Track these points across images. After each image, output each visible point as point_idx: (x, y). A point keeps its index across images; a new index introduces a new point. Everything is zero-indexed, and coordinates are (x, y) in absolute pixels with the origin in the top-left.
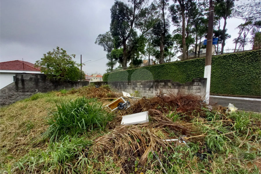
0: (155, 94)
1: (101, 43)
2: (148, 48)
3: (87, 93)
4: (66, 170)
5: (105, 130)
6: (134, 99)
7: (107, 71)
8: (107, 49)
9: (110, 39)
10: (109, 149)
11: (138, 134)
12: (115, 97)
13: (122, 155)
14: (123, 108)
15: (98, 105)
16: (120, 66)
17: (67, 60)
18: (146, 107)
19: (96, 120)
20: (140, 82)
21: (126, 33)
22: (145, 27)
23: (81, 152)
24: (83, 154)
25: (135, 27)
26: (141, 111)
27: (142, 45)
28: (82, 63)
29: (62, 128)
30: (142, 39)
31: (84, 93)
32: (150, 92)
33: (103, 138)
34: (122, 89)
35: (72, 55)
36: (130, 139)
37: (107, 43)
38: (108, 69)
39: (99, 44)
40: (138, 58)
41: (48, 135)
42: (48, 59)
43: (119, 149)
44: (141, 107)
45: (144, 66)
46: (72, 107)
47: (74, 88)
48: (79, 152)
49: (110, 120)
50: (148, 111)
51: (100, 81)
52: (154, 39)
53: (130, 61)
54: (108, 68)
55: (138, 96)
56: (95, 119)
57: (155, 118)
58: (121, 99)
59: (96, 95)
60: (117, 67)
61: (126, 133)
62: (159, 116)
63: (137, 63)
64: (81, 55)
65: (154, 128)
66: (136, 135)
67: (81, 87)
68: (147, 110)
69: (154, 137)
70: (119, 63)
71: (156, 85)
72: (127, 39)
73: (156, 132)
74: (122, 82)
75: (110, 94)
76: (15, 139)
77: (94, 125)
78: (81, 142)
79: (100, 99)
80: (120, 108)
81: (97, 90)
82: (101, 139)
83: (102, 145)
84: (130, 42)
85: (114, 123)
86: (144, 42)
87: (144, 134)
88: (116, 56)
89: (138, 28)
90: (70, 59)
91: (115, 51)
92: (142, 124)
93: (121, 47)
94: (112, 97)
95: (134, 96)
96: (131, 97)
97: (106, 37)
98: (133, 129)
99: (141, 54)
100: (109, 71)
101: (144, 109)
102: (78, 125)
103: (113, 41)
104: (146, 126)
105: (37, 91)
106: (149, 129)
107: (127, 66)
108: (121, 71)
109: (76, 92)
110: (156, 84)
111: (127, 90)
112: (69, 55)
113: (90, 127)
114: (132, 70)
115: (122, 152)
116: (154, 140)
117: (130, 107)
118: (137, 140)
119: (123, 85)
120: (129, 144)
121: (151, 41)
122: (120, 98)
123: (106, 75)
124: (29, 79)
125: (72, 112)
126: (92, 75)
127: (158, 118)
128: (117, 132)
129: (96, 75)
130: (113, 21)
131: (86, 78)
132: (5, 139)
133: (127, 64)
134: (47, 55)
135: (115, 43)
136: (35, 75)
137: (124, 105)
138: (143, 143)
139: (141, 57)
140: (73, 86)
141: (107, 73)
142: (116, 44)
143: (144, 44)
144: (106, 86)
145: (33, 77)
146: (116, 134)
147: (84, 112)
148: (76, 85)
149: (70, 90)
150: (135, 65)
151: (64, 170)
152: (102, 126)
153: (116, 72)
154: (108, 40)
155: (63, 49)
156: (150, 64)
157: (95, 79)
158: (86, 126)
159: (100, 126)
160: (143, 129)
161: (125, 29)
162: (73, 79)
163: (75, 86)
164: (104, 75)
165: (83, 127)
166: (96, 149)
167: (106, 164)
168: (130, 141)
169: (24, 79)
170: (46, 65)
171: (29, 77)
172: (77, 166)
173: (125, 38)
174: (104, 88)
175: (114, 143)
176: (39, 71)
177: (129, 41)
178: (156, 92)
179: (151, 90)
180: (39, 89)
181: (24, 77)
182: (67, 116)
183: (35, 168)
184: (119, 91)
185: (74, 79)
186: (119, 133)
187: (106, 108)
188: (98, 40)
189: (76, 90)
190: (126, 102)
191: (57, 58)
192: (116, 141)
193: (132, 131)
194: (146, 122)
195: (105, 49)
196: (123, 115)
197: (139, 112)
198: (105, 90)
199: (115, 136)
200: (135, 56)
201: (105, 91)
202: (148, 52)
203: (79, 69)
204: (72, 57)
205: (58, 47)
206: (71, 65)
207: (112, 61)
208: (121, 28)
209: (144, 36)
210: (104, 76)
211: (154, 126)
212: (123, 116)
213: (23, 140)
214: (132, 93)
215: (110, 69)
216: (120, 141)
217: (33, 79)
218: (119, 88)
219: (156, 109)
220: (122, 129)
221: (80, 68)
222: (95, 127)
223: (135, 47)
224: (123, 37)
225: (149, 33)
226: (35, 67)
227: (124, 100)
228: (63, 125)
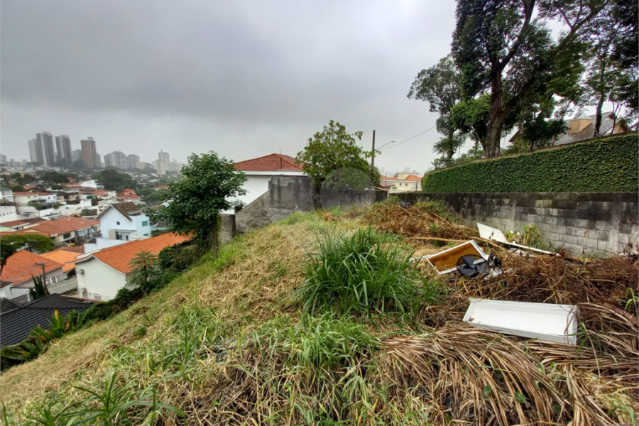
0: (616, 244)
1: (422, 92)
2: (596, 77)
3: (380, 219)
4: (322, 384)
5: (414, 324)
6: (519, 251)
7: (435, 164)
8: (440, 104)
9: (448, 76)
10: (421, 380)
11: (521, 373)
12: (451, 237)
13: (458, 416)
14: (475, 275)
15: (402, 253)
16: (476, 147)
17: (345, 145)
18: (568, 289)
19: (394, 292)
20: (550, 197)
21: (506, 46)
22: (582, 6)
23: (354, 358)
24: (356, 363)
25: (542, 16)
26: (542, 297)
27: (568, 71)
28: (375, 148)
29: (325, 290)
30: (572, 48)
31: (374, 217)
32: (592, 233)
33: (406, 342)
34: (477, 217)
35: (356, 133)
36: (488, 380)
37: (441, 90)
38: (439, 158)
39: (418, 96)
40: (548, 117)
41: (302, 296)
42: (315, 148)
43: (450, 391)
44: (547, 284)
45: (574, 143)
46: (345, 248)
47: (356, 205)
48: (348, 356)
49: (430, 301)
50: (575, 307)
51: (415, 190)
52: (623, 39)
53: (515, 130)
54: (439, 156)
55: (535, 242)
56: (391, 287)
57: (609, 339)
58: (470, 245)
59: (400, 226)
60: (466, 153)
61: (479, 356)
62: (630, 338)
63: (540, 132)
64: (374, 131)
65: (595, 372)
66: (514, 375)
67: (370, 204)
68: (573, 303)
69: (594, 408)
70: (472, 139)
71: (624, 209)
72: (506, 61)
73: (604, 391)
74: (478, 196)
75: (438, 226)
76: (260, 288)
77: (387, 300)
78: (356, 333)
79: (409, 236)
80: (465, 271)
81: (404, 214)
82: (401, 343)
83: (402, 359)
84: (519, 68)
85: (442, 312)
86: (578, 57)
87: (551, 385)
88: (464, 120)
89: (552, 16)
90: (351, 143)
91: (463, 108)
92: (545, 345)
93: (482, 93)
94: (442, 237)
95: (520, 243)
96: (507, 243)
97: (439, 74)
98: (504, 350)
99: (562, 101)
100: (442, 165)
101: (560, 296)
102: (354, 292)
103: (456, 79)
104: (562, 359)
105: (297, 207)
106: (573, 373)
107: (501, 146)
108: (477, 161)
109: (357, 215)
110: (628, 207)
111: (496, 221)
112: (349, 136)
113: (378, 302)
114: (520, 157)
115: (458, 405)
116: (588, 418)
117: (499, 278)
118: (516, 396)
119: (483, 203)
120: (486, 393)
121: (611, 47)
122: (467, 242)
123: (430, 176)
124: (286, 185)
125: (344, 262)
126: (396, 176)
127: (620, 342)
128: (449, 342)
129: (406, 176)
130: (461, 25)
131: (382, 184)
132: (249, 283)
133: (502, 140)
134: (314, 139)
135: (465, 84)
136: (296, 179)
137: (480, 264)
138: (542, 413)
139: (563, 112)
140: (355, 202)
141: (433, 169)
142: (466, 86)
143: (578, 65)
144: (429, 204)
145: (293, 181)
146: (444, 345)
147: (367, 265)
148: (360, 200)
149: (349, 209)
150: (533, 140)
151: (319, 383)
152: (406, 310)
153: (461, 166)
154: (443, 80)
155: (341, 124)
156: (602, 129)
157: (403, 185)
158: (369, 297)
159: (402, 308)
160: (547, 365)
161: (500, 35)
162: (355, 185)
163: (358, 201)
164: (425, 175)
165: (362, 299)
166: (388, 364)
167: (407, 417)
168: (489, 388)
169: (282, 185)
170: (311, 158)
171: (288, 182)
172: (343, 386)
173: (500, 61)
174: (424, 209)
175: (437, 368)
176: (301, 170)
177: (514, 67)
178: (626, 241)
179: (598, 227)
180: (299, 205)
181: (281, 181)
182: (334, 267)
183: (276, 354)
184: (467, 221)
185: (357, 185)
186: (453, 345)
187: (423, 264)
188: (417, 86)
189: (360, 210)
190: (486, 257)
191: (329, 143)
192: (442, 364)
193: (501, 355)
194: (562, 342)
195: (433, 107)
196: (471, 294)
197: (534, 300)
198: (425, 214)
199: (442, 352)
200: (535, 110)
201: (424, 218)
202: (593, 92)
203: (366, 163)
204: (356, 138)
205: (332, 122)
206: (353, 156)
207: (451, 135)
208: (487, 33)
209: (577, 36)
210: (427, 178)
211: (598, 368)
212: (471, 299)
213: (270, 293)
214: (512, 232)
215: (442, 160)
216: (456, 372)
217: (292, 186)
218: (467, 211)
219: (616, 304)
220: (465, 336)
221: (369, 160)
222: (391, 307)
223: (538, 83)
224: (494, 59)
225: (602, 23)
226: (295, 164)
227: (480, 250)
228: (327, 283)
